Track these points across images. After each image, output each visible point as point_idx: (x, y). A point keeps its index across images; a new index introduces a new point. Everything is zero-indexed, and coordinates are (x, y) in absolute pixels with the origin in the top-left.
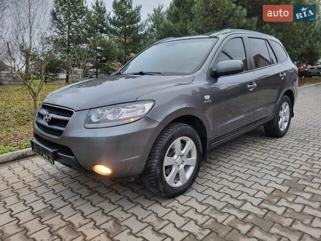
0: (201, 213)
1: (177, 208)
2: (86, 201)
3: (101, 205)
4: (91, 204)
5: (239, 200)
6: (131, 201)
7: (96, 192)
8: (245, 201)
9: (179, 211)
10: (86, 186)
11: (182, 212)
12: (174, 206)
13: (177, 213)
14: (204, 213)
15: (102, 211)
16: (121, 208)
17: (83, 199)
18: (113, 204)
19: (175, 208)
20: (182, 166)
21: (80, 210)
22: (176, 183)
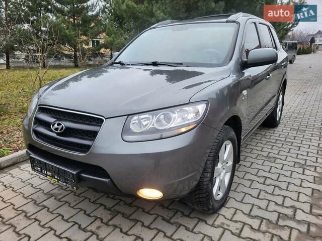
0: (259, 230)
1: (228, 226)
2: (112, 228)
3: (135, 232)
4: (122, 231)
5: (287, 207)
6: (168, 221)
7: (119, 212)
8: (295, 209)
9: (233, 230)
10: (101, 205)
11: (238, 232)
12: (223, 224)
13: (233, 234)
14: (262, 229)
16: (163, 234)
17: (107, 224)
19: (225, 226)
20: (223, 174)
22: (218, 195)
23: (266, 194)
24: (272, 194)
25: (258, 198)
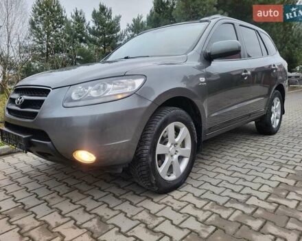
0: (201, 209)
1: (172, 204)
2: (64, 199)
3: (82, 202)
4: (71, 202)
5: (242, 194)
6: (117, 197)
7: (77, 189)
8: (250, 196)
9: (175, 207)
10: (65, 183)
11: (179, 208)
12: (168, 202)
13: (173, 209)
14: (205, 208)
15: (83, 208)
16: (106, 205)
17: (61, 196)
18: (97, 201)
19: (169, 204)
20: (176, 157)
21: (57, 208)
22: (169, 176)
23: (226, 184)
25: (216, 186)
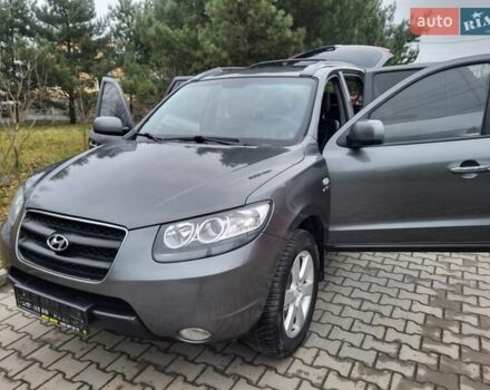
0: (349, 378)
1: (307, 374)
2: (140, 387)
5: (388, 343)
6: (222, 373)
7: (149, 363)
8: (399, 344)
9: (314, 380)
10: (123, 353)
11: (320, 381)
12: (300, 372)
13: (312, 385)
14: (353, 375)
17: (132, 383)
19: (303, 376)
20: (299, 300)
22: (293, 330)
24: (370, 324)
25: (350, 331)
